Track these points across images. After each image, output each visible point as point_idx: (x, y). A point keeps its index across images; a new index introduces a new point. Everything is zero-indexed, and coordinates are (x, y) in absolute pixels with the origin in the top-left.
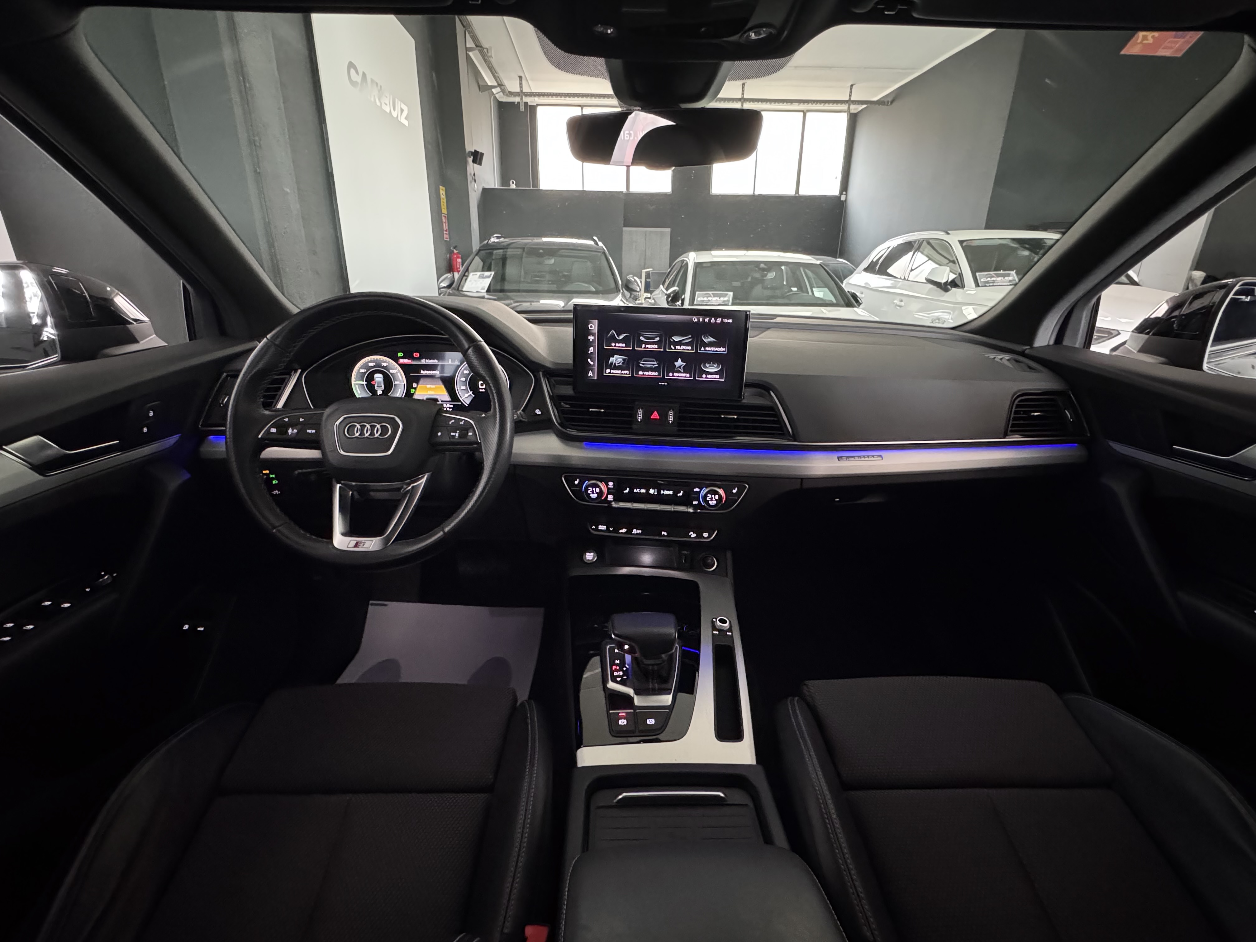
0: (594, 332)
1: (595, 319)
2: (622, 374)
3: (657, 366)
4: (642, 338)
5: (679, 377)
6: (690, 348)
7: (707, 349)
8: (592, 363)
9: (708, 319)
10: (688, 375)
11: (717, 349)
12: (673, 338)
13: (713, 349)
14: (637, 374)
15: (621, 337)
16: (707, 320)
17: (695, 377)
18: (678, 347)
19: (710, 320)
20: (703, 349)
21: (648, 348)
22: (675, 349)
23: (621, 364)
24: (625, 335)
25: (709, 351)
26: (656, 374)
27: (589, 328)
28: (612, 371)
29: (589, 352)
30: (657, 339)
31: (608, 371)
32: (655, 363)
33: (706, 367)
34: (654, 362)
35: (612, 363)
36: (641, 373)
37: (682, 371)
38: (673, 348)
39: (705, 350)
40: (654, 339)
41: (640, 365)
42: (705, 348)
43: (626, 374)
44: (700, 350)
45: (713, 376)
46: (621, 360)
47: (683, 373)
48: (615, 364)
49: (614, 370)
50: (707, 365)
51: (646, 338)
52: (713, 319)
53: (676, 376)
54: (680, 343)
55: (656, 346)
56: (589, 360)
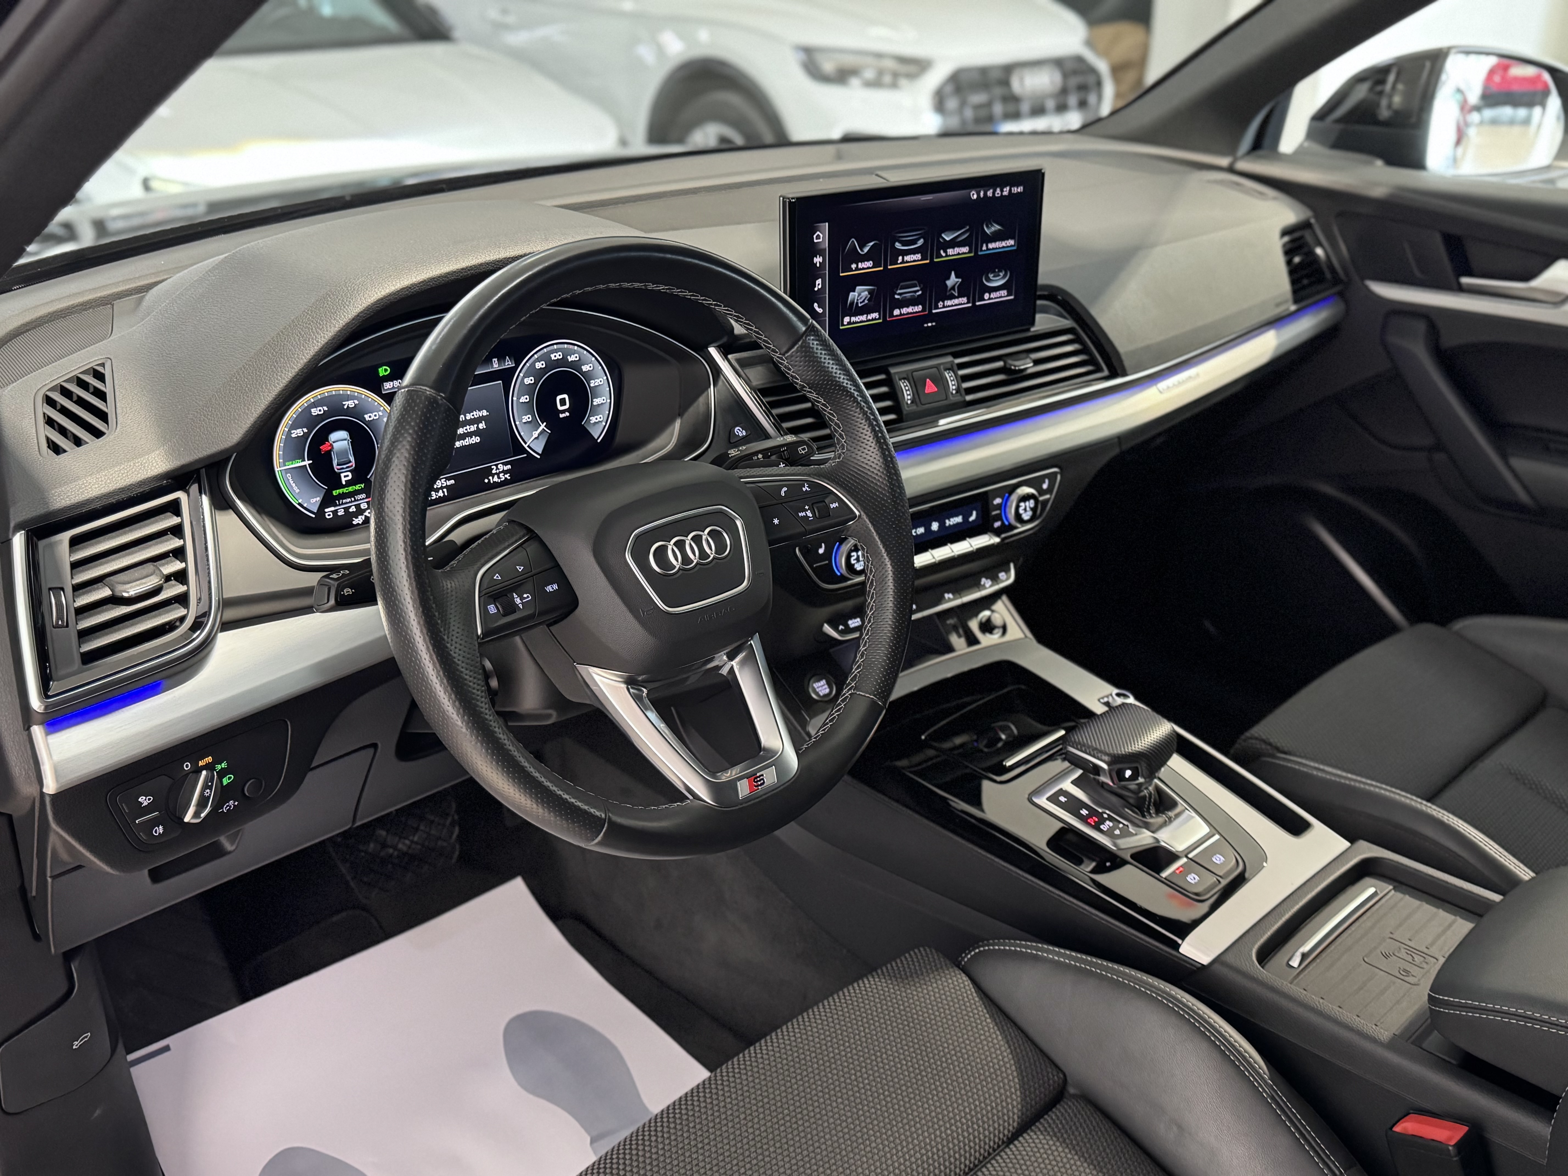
0: (822, 247)
1: (825, 222)
2: (869, 320)
3: (920, 293)
4: (898, 245)
5: (952, 306)
6: (965, 249)
7: (991, 246)
8: (820, 310)
9: (991, 191)
10: (965, 300)
11: (1004, 244)
12: (943, 235)
13: (998, 244)
14: (891, 315)
15: (866, 250)
16: (990, 193)
17: (974, 303)
18: (950, 251)
19: (994, 193)
20: (984, 248)
21: (907, 262)
22: (947, 256)
23: (866, 301)
24: (871, 244)
25: (993, 249)
26: (920, 308)
27: (815, 241)
28: (853, 319)
29: (816, 289)
30: (921, 242)
31: (847, 320)
32: (918, 288)
33: (988, 280)
34: (916, 286)
35: (852, 303)
36: (896, 312)
37: (956, 294)
38: (944, 255)
39: (988, 249)
40: (916, 243)
41: (897, 297)
42: (987, 246)
43: (875, 319)
44: (981, 250)
45: (998, 294)
46: (866, 293)
47: (957, 297)
48: (857, 303)
49: (855, 315)
50: (991, 276)
51: (904, 243)
52: (998, 191)
53: (949, 306)
54: (953, 244)
55: (919, 256)
56: (816, 305)
